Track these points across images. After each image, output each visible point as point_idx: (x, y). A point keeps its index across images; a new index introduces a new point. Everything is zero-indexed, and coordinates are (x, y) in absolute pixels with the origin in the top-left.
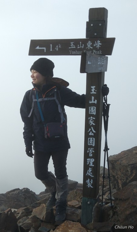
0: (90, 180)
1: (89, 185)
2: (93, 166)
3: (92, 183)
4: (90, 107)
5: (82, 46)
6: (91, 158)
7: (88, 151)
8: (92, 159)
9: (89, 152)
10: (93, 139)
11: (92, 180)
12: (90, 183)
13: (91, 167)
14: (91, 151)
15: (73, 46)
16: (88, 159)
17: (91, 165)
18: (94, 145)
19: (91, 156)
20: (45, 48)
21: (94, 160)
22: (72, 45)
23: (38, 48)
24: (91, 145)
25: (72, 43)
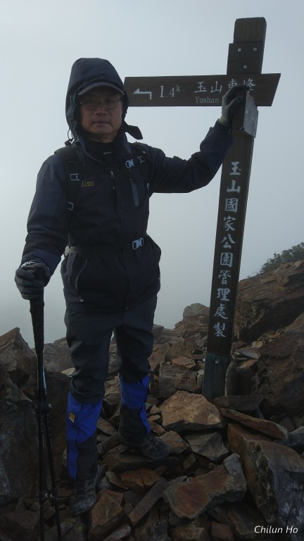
0: (221, 325)
1: (219, 333)
2: (228, 300)
3: (224, 329)
4: (227, 200)
5: (219, 88)
6: (224, 287)
7: (220, 276)
8: (225, 289)
9: (222, 277)
10: (229, 255)
11: (224, 325)
12: (221, 329)
13: (223, 302)
14: (225, 275)
15: (202, 89)
16: (219, 290)
17: (224, 299)
18: (230, 265)
19: (225, 283)
20: (150, 93)
21: (229, 291)
22: (201, 87)
23: (138, 92)
24: (226, 264)
25: (201, 83)
